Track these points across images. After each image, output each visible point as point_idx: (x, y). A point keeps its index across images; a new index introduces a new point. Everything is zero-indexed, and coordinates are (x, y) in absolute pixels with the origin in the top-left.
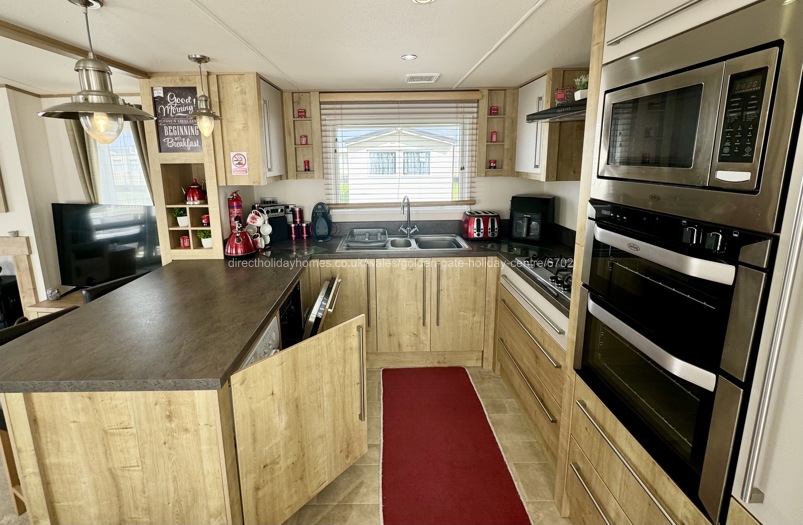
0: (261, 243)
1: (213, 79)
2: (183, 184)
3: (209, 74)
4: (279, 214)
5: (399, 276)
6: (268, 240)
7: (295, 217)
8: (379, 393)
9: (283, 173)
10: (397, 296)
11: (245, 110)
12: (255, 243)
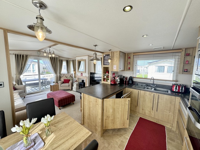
0: (117, 83)
1: (112, 53)
2: (106, 70)
3: (112, 52)
4: (122, 78)
5: (146, 96)
6: (119, 82)
7: (125, 79)
8: (137, 121)
9: (124, 69)
10: (145, 100)
11: (117, 58)
12: (116, 83)
